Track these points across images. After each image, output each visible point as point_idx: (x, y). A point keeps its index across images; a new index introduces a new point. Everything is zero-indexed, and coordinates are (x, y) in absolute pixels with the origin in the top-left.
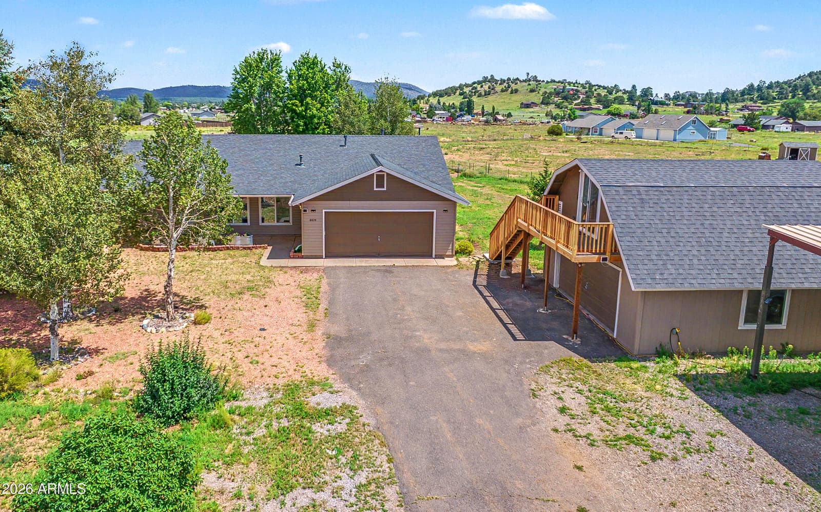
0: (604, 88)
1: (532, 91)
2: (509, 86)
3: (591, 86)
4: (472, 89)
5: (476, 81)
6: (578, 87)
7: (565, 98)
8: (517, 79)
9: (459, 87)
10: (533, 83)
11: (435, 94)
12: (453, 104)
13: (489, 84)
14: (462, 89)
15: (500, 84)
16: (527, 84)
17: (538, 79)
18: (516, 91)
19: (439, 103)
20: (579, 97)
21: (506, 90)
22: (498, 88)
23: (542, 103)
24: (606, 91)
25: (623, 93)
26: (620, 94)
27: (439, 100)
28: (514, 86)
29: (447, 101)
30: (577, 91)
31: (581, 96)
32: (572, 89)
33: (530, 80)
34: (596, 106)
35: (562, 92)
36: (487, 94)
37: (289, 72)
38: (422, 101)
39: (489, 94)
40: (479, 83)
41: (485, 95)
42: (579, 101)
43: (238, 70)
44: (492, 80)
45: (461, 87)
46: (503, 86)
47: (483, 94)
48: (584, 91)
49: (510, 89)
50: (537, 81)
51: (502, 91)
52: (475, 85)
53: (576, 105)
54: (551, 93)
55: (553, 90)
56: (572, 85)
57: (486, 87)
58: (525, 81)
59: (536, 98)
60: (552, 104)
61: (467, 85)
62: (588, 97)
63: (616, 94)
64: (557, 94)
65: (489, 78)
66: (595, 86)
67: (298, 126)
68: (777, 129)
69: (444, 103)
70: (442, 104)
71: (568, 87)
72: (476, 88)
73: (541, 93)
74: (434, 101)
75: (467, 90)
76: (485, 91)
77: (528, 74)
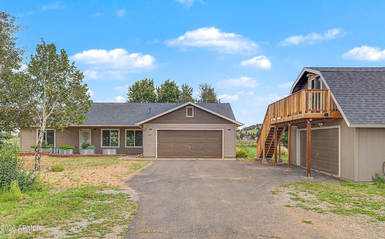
9: (256, 125)
11: (244, 129)
12: (254, 133)
14: (258, 126)
19: (246, 133)
27: (246, 131)
29: (250, 132)
37: (158, 88)
38: (238, 133)
43: (131, 88)
69: (249, 133)
70: (248, 133)
74: (244, 132)
75: (260, 127)
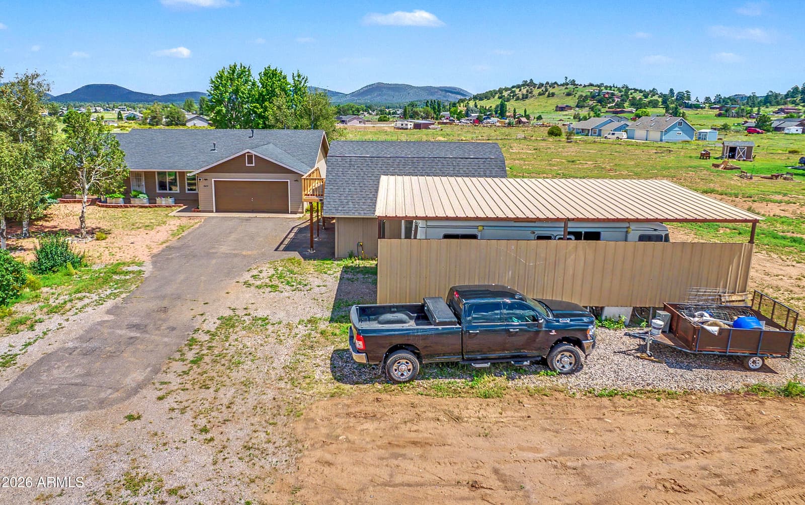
0: (641, 91)
1: (568, 94)
2: (547, 90)
3: (628, 89)
4: (511, 93)
5: (515, 85)
6: (614, 90)
7: (600, 101)
8: (556, 83)
10: (571, 87)
11: (475, 98)
12: (490, 106)
13: (527, 88)
14: (501, 93)
15: (538, 88)
16: (564, 88)
17: (576, 83)
18: (553, 95)
19: (476, 106)
20: (614, 101)
21: (543, 94)
22: (536, 92)
23: (577, 106)
24: (642, 94)
25: (659, 97)
26: (656, 97)
27: (477, 103)
28: (551, 90)
29: (486, 104)
30: (613, 94)
31: (616, 100)
32: (608, 93)
33: (567, 84)
34: (630, 109)
35: (598, 95)
36: (525, 97)
38: (462, 104)
39: (527, 98)
40: (519, 87)
41: (523, 98)
42: (614, 104)
43: (214, 80)
44: (531, 84)
45: (500, 91)
46: (540, 90)
47: (521, 97)
48: (620, 94)
49: (547, 93)
50: (575, 85)
51: (540, 94)
52: (513, 89)
53: (609, 108)
54: (586, 97)
55: (589, 94)
56: (609, 88)
57: (524, 91)
58: (562, 85)
59: (572, 101)
60: (587, 107)
61: (506, 89)
62: (622, 100)
63: (652, 97)
64: (593, 97)
65: (529, 82)
66: (632, 89)
67: (258, 124)
68: (786, 131)
69: (481, 106)
71: (604, 91)
72: (514, 92)
73: (577, 96)
74: (472, 104)
75: (505, 94)
76: (523, 95)
77: (566, 78)
